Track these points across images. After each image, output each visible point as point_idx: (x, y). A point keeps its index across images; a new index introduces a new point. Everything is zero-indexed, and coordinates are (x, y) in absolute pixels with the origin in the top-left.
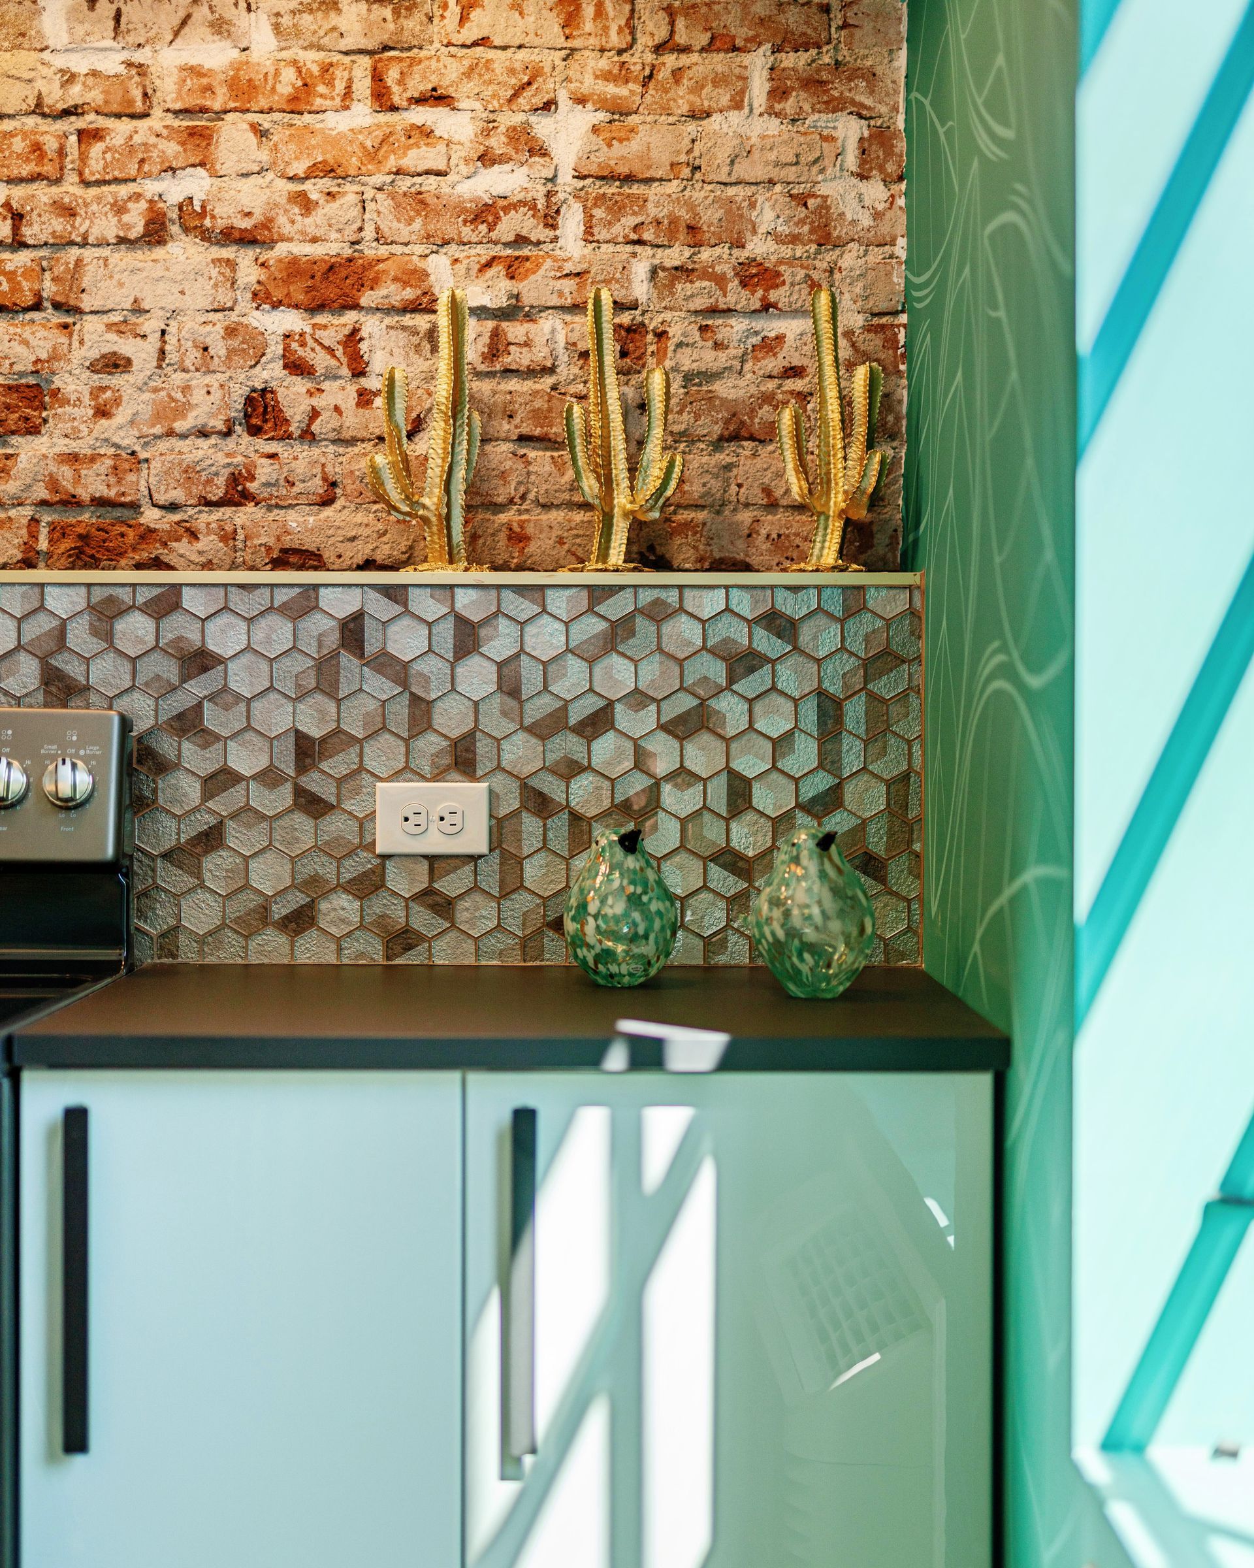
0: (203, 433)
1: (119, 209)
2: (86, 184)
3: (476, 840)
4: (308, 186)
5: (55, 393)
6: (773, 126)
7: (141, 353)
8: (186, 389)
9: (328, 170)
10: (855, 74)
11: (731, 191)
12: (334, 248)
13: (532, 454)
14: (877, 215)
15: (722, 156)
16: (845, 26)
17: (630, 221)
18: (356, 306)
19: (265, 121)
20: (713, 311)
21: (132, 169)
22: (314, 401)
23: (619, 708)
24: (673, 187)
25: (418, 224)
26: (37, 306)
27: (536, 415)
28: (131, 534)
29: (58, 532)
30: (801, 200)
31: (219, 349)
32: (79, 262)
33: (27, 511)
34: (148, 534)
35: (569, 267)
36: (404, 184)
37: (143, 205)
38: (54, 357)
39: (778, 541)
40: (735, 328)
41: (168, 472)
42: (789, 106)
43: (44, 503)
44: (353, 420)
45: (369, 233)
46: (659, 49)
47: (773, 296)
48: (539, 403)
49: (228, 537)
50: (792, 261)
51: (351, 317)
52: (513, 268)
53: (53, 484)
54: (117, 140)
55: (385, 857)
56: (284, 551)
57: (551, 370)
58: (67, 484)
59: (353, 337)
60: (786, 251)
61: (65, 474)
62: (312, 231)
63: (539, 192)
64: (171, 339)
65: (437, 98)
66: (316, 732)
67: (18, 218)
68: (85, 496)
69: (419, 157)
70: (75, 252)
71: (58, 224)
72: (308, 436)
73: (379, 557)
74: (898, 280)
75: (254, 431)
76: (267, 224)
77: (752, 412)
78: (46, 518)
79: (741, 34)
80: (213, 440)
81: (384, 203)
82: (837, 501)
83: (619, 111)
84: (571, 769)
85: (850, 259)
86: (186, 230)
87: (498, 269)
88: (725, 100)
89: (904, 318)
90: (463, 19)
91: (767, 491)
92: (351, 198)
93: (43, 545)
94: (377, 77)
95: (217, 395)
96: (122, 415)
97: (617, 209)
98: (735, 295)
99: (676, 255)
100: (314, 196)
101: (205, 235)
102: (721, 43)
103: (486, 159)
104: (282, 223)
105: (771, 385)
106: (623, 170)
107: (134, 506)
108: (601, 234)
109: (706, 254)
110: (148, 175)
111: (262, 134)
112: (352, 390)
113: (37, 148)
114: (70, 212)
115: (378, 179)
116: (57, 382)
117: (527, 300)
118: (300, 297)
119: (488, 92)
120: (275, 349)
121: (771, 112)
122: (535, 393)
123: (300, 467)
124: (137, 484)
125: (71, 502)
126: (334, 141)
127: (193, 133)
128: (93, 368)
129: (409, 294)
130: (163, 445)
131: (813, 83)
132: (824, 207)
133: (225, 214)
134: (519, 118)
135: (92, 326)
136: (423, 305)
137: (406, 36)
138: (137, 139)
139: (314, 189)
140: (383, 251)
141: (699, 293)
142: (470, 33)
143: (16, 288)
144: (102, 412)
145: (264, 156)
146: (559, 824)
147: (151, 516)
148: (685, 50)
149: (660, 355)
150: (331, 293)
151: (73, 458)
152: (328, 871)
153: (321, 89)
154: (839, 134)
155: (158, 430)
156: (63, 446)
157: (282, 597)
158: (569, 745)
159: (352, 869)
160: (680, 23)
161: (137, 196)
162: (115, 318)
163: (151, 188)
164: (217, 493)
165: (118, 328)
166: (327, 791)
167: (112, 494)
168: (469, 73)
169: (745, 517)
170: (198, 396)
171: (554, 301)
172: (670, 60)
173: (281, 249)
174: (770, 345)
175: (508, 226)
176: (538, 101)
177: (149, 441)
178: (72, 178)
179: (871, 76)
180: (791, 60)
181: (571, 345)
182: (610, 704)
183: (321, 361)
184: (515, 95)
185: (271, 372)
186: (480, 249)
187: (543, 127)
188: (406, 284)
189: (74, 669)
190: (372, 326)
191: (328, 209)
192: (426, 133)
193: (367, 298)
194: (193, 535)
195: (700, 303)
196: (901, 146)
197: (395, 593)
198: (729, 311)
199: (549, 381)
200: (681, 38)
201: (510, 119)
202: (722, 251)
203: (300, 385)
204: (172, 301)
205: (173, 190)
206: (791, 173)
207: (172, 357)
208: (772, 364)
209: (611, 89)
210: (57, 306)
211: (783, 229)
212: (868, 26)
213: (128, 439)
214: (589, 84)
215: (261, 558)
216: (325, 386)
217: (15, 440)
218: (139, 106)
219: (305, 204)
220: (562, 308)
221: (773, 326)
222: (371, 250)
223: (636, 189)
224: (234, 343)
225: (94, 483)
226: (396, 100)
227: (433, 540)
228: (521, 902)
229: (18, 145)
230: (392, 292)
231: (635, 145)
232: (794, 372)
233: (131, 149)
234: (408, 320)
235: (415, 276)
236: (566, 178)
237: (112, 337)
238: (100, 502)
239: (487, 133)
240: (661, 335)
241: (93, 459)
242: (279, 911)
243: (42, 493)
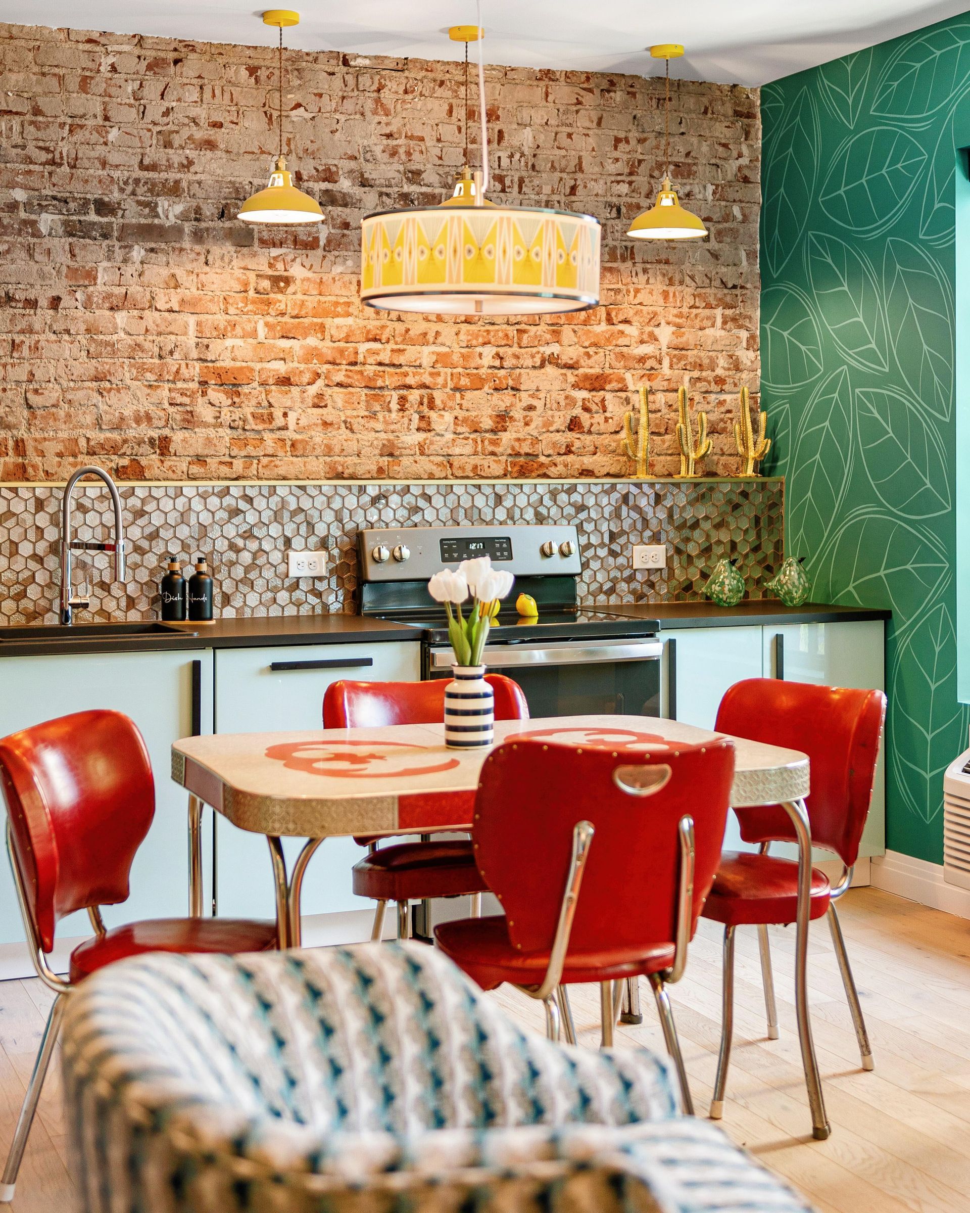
0: (558, 431)
1: (533, 357)
2: (521, 347)
3: (662, 564)
4: (588, 350)
5: (511, 418)
6: (723, 333)
7: (539, 404)
8: (553, 416)
9: (595, 345)
10: (746, 317)
11: (711, 353)
12: (597, 371)
13: (655, 438)
14: (752, 362)
15: (709, 342)
16: (742, 301)
17: (683, 363)
18: (604, 389)
19: (576, 328)
20: (707, 392)
21: (536, 343)
22: (593, 421)
23: (701, 521)
24: (695, 352)
25: (622, 363)
26: (506, 389)
27: (657, 425)
28: (535, 465)
29: (514, 464)
30: (731, 357)
31: (563, 403)
32: (520, 374)
33: (504, 458)
34: (542, 465)
35: (666, 377)
36: (618, 349)
37: (540, 355)
38: (512, 405)
39: (725, 466)
40: (712, 397)
41: (548, 444)
42: (728, 326)
43: (510, 455)
44: (603, 427)
45: (607, 365)
46: (691, 308)
47: (724, 387)
48: (657, 421)
49: (566, 466)
50: (729, 376)
51: (602, 393)
52: (650, 378)
53: (513, 448)
54: (532, 334)
55: (636, 570)
56: (583, 470)
57: (660, 411)
58: (517, 448)
59: (603, 400)
60: (727, 373)
61: (517, 444)
62: (591, 365)
63: (658, 353)
64: (548, 400)
65: (626, 321)
66: (615, 530)
67: (502, 358)
68: (522, 452)
69: (622, 341)
70: (518, 370)
71: (514, 361)
72: (590, 432)
73: (611, 472)
74: (758, 383)
75: (570, 430)
76: (577, 362)
77: (718, 425)
78: (509, 460)
79: (714, 303)
80: (561, 433)
81: (613, 356)
82: (752, 454)
83: (679, 326)
84: (687, 540)
85: (745, 375)
86: (550, 363)
87: (645, 379)
88: (710, 324)
89: (759, 395)
90: (635, 297)
91: (722, 450)
92: (602, 354)
93: (510, 469)
94: (608, 314)
95: (562, 418)
96: (533, 425)
97: (680, 359)
98: (714, 387)
99: (696, 374)
100: (591, 353)
101: (558, 365)
102: (709, 306)
103: (642, 342)
104: (582, 362)
105: (722, 416)
106: (681, 346)
107: (537, 456)
108: (675, 367)
109: (704, 374)
110: (541, 345)
111: (575, 332)
112: (603, 417)
113: (507, 335)
114: (517, 357)
115: (610, 348)
116: (512, 414)
117: (654, 388)
118: (588, 386)
119: (641, 320)
120: (580, 403)
121: (723, 328)
122: (656, 418)
123: (588, 443)
124: (539, 448)
125: (518, 454)
126: (597, 335)
127: (554, 331)
128: (524, 410)
129: (620, 386)
130: (545, 435)
131: (734, 320)
132: (737, 359)
133: (565, 359)
134: (650, 329)
135: (523, 395)
136: (624, 389)
137: (618, 302)
138: (538, 333)
139: (591, 350)
140: (611, 371)
141: (702, 386)
142: (637, 301)
143: (501, 382)
144: (527, 424)
145: (576, 340)
146: (684, 557)
147: (542, 459)
148: (698, 308)
149: (692, 406)
150: (597, 385)
151: (518, 440)
152: (619, 575)
153: (593, 318)
154: (741, 335)
155: (544, 430)
156: (515, 435)
157: (606, 486)
158: (686, 532)
159: (627, 573)
160: (697, 299)
161: (538, 352)
162: (531, 392)
163: (542, 349)
164: (563, 451)
165: (532, 396)
166: (618, 550)
167: (531, 451)
168: (636, 313)
169: (715, 458)
170: (556, 419)
171: (661, 388)
172: (694, 311)
173: (581, 371)
174: (721, 403)
175: (648, 364)
176: (656, 323)
177: (541, 434)
178: (516, 345)
179: (750, 318)
180: (729, 312)
181: (666, 403)
182: (698, 520)
183: (594, 408)
184: (650, 321)
185: (578, 411)
186: (640, 371)
187: (657, 331)
188: (619, 382)
189: (544, 511)
190: (609, 396)
191: (595, 358)
192: (622, 332)
193: (608, 387)
194: (556, 465)
195: (703, 390)
196: (758, 340)
197: (638, 485)
198: (711, 392)
199: (659, 414)
200: (697, 304)
201: (648, 329)
202: (709, 372)
203: (587, 415)
204: (549, 387)
205: (547, 350)
206: (728, 348)
207: (548, 406)
208: (723, 409)
209: (678, 320)
210: (513, 389)
211: (726, 366)
212: (749, 302)
213: (535, 434)
214: (671, 318)
215: (576, 474)
216: (595, 415)
217: (500, 433)
218: (538, 322)
219: (588, 355)
220: (664, 391)
221: (723, 397)
222: (608, 371)
223: (683, 352)
224: (567, 401)
225: (526, 448)
226: (615, 322)
227: (641, 468)
228: (674, 583)
229: (501, 334)
230: (614, 385)
231: (684, 339)
232: (729, 411)
233: (536, 336)
234: (619, 394)
235: (622, 380)
236: (664, 348)
237: (530, 399)
238: (527, 454)
239: (642, 333)
240: (691, 400)
241: (525, 440)
242: (605, 588)
243: (510, 451)
